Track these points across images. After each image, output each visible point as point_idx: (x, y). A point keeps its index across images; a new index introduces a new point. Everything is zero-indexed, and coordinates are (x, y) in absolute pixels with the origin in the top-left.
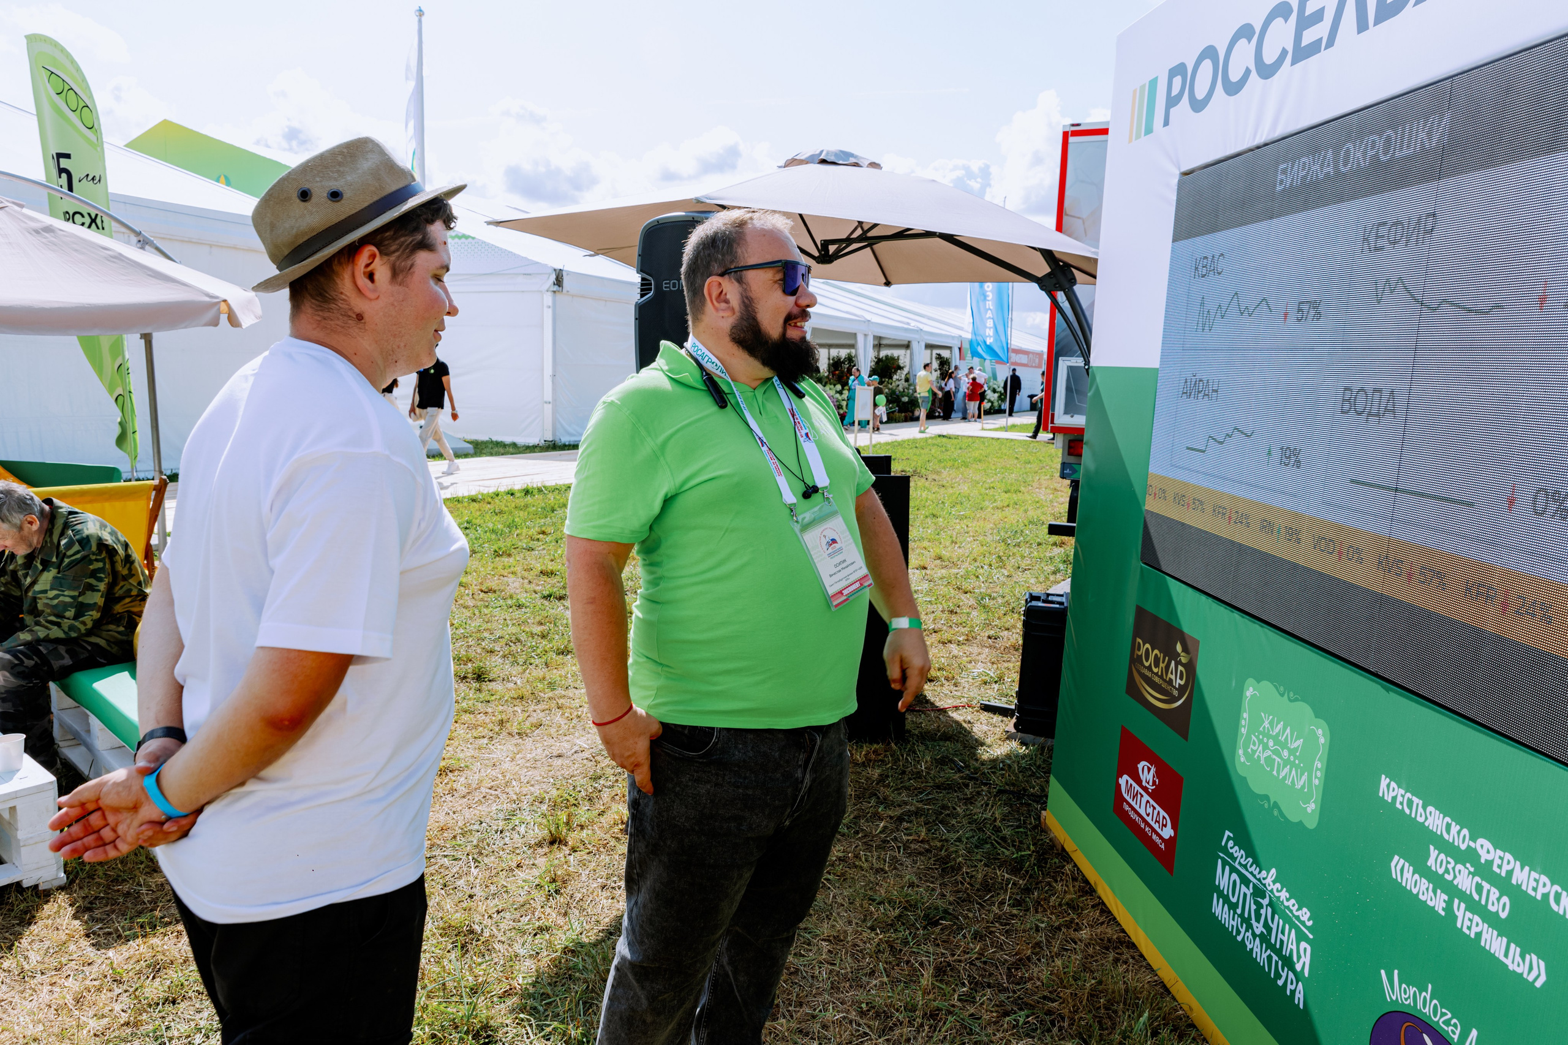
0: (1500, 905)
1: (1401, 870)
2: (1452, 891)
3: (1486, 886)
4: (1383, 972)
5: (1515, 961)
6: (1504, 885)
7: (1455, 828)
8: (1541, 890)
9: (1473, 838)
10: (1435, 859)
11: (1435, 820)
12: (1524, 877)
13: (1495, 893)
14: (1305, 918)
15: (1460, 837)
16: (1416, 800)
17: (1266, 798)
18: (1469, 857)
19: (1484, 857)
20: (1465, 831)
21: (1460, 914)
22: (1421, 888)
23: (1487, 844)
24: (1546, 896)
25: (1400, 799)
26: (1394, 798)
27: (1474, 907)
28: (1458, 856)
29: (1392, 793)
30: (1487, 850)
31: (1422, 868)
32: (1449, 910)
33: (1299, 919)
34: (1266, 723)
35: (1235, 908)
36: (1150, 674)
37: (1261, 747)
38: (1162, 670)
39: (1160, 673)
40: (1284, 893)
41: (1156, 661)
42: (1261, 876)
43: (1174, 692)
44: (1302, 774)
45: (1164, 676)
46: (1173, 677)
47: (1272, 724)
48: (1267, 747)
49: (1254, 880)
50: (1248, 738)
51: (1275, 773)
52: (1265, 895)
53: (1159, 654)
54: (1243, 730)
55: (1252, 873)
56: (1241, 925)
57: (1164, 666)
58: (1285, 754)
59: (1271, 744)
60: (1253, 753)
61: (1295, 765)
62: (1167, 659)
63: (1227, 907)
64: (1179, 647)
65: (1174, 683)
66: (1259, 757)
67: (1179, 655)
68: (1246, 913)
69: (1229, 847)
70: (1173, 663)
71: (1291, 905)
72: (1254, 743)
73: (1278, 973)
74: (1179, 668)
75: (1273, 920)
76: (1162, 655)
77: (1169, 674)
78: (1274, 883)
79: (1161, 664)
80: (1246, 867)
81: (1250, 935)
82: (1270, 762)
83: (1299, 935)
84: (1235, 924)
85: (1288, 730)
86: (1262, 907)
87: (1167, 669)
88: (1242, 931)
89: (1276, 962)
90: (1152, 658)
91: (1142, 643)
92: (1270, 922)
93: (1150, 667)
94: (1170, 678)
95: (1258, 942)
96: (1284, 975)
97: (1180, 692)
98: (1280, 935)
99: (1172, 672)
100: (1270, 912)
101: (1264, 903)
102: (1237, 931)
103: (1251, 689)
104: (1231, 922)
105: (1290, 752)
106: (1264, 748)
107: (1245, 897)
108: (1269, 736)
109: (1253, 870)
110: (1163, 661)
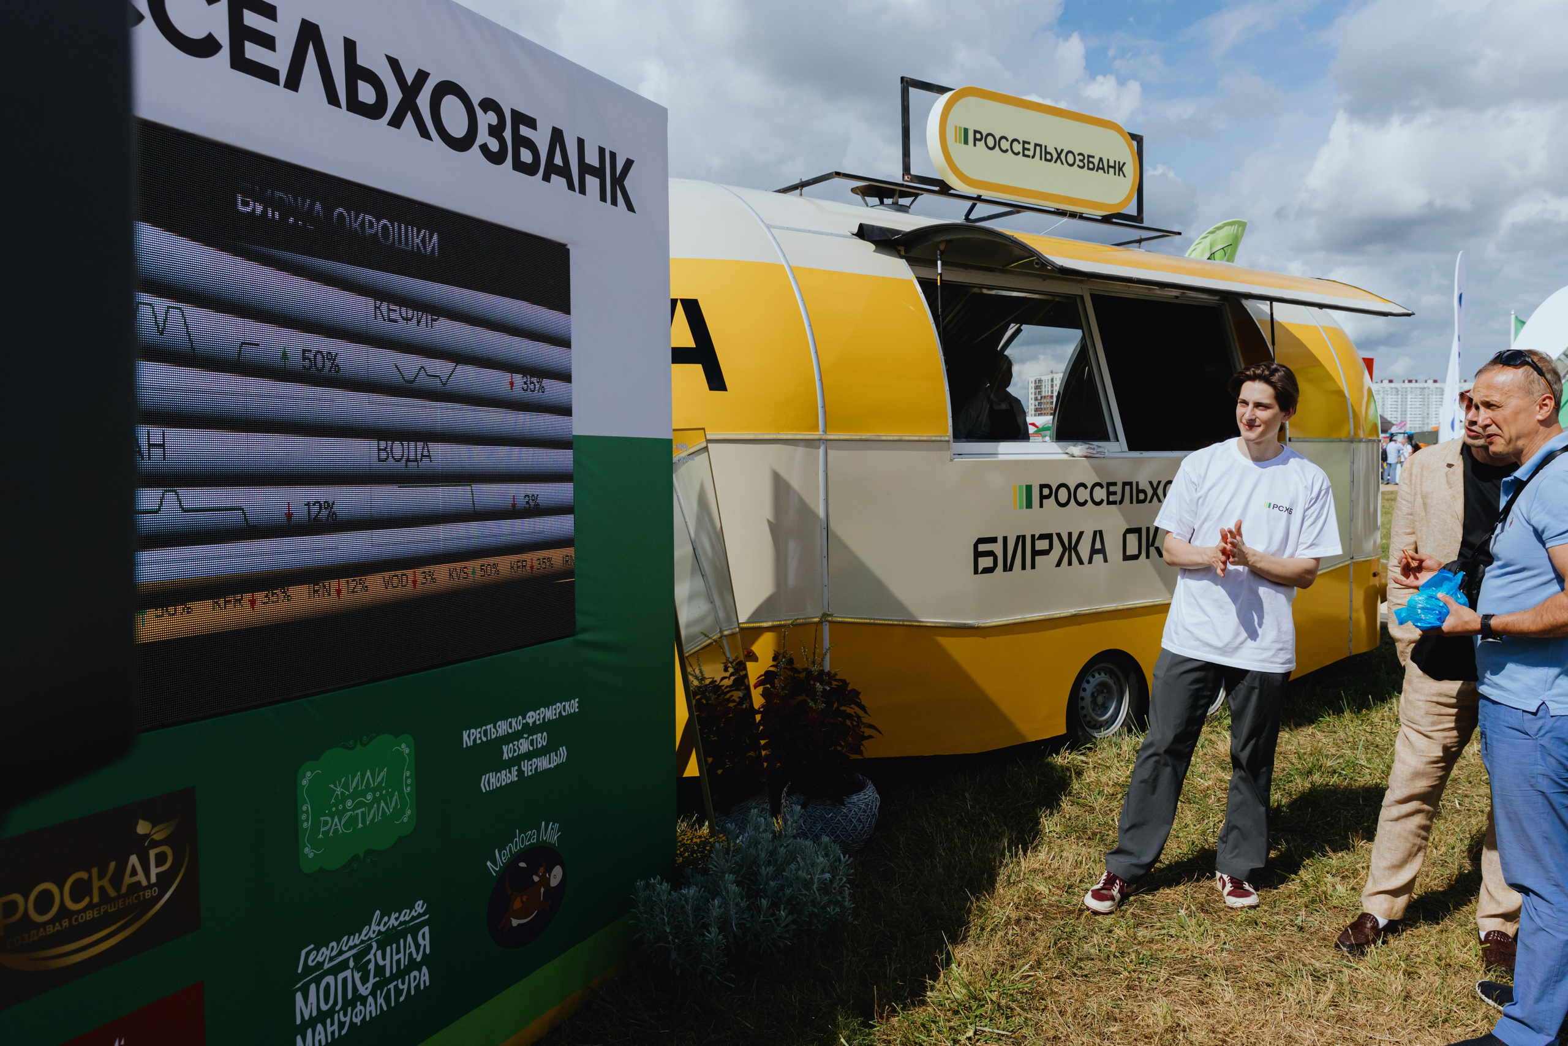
0: (541, 740)
1: (492, 781)
2: (517, 761)
3: (534, 738)
4: (489, 864)
5: (554, 761)
6: (542, 728)
7: (514, 722)
8: (557, 713)
9: (524, 718)
10: (506, 753)
11: (503, 728)
12: (550, 713)
13: (539, 737)
14: (419, 911)
15: (517, 724)
16: (488, 727)
18: (526, 729)
19: (530, 721)
20: (520, 718)
21: (526, 770)
22: (503, 779)
23: (531, 713)
24: (560, 714)
25: (478, 737)
26: (475, 739)
27: (529, 756)
28: (515, 736)
29: (472, 738)
30: (532, 717)
31: (501, 765)
32: (520, 772)
33: (413, 918)
34: (339, 791)
35: (331, 1012)
36: (65, 923)
37: (336, 820)
38: (102, 889)
39: (96, 900)
40: (394, 916)
41: (80, 891)
42: (363, 937)
43: (148, 894)
44: (392, 796)
45: (112, 893)
46: (141, 877)
47: (346, 786)
48: (345, 810)
49: (354, 951)
50: (316, 825)
51: (360, 825)
52: (370, 947)
53: (83, 875)
54: (305, 825)
55: (351, 948)
56: (345, 1015)
57: (105, 882)
58: (369, 796)
59: (349, 803)
60: (326, 833)
61: (382, 797)
62: (113, 865)
63: (319, 1027)
64: (143, 828)
65: (144, 883)
66: (336, 830)
67: (147, 836)
68: (350, 996)
69: (310, 963)
70: (134, 859)
71: (402, 919)
72: (326, 823)
73: (398, 992)
74: (152, 853)
75: (384, 958)
76: (95, 871)
77: (128, 880)
78: (379, 924)
79: (96, 884)
80: (341, 953)
81: (359, 1007)
82: (353, 820)
83: (414, 931)
84: (336, 1027)
85: (368, 773)
86: (369, 961)
87: (117, 880)
88: (348, 1019)
89: (396, 987)
90: (62, 896)
91: (18, 898)
92: (381, 963)
93: (63, 911)
94: (130, 886)
95: (370, 999)
96: (405, 987)
97: (164, 880)
98: (395, 958)
99: (134, 873)
100: (379, 953)
101: (371, 956)
102: (341, 1025)
103: (309, 774)
104: (329, 1030)
105: (374, 790)
106: (340, 815)
107: (345, 980)
108: (344, 798)
109: (351, 943)
110: (101, 877)
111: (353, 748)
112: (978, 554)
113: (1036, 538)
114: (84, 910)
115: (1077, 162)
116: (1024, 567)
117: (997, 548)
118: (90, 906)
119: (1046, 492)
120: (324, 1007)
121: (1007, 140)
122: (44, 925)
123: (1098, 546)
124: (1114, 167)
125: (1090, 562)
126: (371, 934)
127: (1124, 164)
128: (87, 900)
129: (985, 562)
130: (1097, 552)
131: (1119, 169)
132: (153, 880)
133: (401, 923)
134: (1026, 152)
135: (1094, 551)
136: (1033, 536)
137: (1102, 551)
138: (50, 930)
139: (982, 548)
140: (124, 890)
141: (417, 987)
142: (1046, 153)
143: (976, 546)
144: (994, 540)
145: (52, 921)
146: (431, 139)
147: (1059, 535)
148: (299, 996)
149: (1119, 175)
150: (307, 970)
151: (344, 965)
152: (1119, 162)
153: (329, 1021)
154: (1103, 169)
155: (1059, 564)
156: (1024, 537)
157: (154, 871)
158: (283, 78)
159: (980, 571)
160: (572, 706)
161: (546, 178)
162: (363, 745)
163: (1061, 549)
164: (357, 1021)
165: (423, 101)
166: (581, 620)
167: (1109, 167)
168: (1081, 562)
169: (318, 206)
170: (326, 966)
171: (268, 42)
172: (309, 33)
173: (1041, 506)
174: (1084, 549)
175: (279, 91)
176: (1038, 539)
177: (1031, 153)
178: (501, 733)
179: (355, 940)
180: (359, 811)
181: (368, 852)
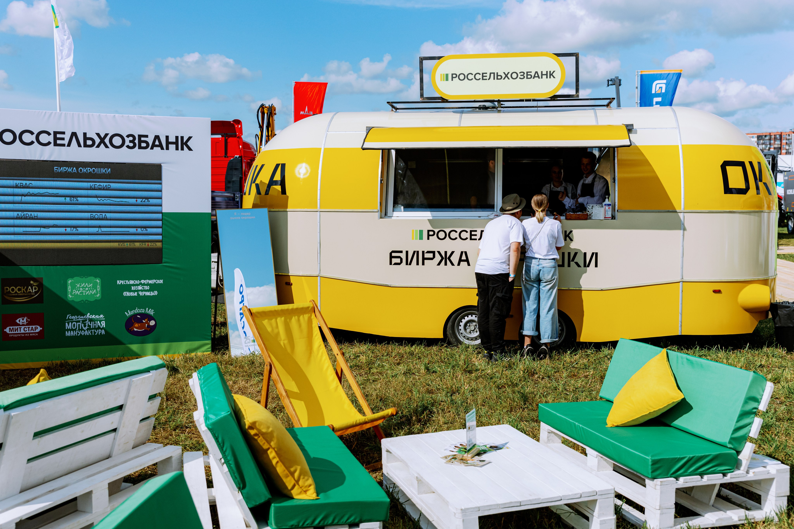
0: (147, 288)
1: (127, 294)
2: (138, 291)
3: (144, 287)
4: (126, 313)
5: (152, 294)
6: (148, 285)
7: (136, 281)
8: (154, 282)
9: (140, 281)
10: (133, 288)
11: (132, 282)
12: (151, 282)
13: (146, 287)
14: (102, 317)
15: (137, 282)
16: (126, 281)
17: (83, 300)
18: (141, 284)
19: (143, 283)
20: (138, 281)
21: (140, 294)
22: (132, 294)
23: (143, 280)
24: (155, 282)
25: (123, 282)
26: (121, 283)
27: (142, 291)
28: (138, 285)
29: (120, 283)
30: (143, 281)
31: (130, 291)
32: (138, 294)
33: (99, 318)
34: (78, 286)
35: (75, 330)
36: (17, 294)
37: (77, 291)
38: (23, 291)
39: (22, 292)
40: (94, 316)
41: (19, 290)
42: (84, 317)
43: (32, 294)
44: (94, 290)
45: (26, 292)
46: (31, 290)
47: (80, 285)
48: (80, 290)
49: (82, 319)
50: (72, 291)
51: (84, 294)
52: (86, 320)
53: (20, 288)
54: (69, 291)
55: (81, 319)
56: (79, 332)
57: (24, 290)
58: (87, 289)
59: (81, 289)
60: (75, 294)
61: (91, 290)
62: (26, 287)
63: (72, 332)
64: (32, 282)
65: (32, 292)
66: (77, 294)
67: (32, 284)
68: (80, 328)
69: (70, 318)
70: (30, 287)
71: (96, 317)
72: (74, 291)
73: (95, 333)
74: (34, 287)
75: (91, 324)
76: (22, 287)
77: (28, 291)
78: (89, 316)
79: (22, 290)
80: (78, 319)
81: (83, 331)
82: (82, 293)
83: (100, 321)
84: (76, 333)
85: (87, 284)
86: (86, 323)
87: (26, 290)
88: (80, 333)
89: (94, 331)
90: (16, 290)
91: (8, 288)
92: (90, 324)
93: (16, 292)
94: (29, 292)
95: (86, 331)
96: (97, 332)
97: (36, 293)
98: (94, 325)
99: (30, 289)
100: (89, 322)
101: (87, 322)
102: (78, 334)
103: (70, 281)
104: (75, 333)
105: (88, 288)
106: (79, 291)
107: (79, 325)
108: (80, 288)
109: (81, 317)
110: (23, 288)
111: (83, 278)
112: (391, 257)
113: (425, 252)
114: (20, 293)
115: (519, 76)
116: (418, 264)
117: (403, 256)
118: (21, 293)
119: (431, 233)
120: (73, 328)
121: (472, 74)
122: (13, 293)
123: (464, 257)
124: (547, 75)
125: (459, 264)
126: (87, 317)
127: (554, 71)
128: (20, 292)
129: (394, 261)
130: (464, 261)
131: (551, 75)
132: (34, 292)
133: (96, 318)
134: (484, 78)
135: (460, 260)
136: (423, 252)
137: (467, 260)
138: (14, 294)
139: (393, 254)
140: (28, 292)
141: (101, 333)
142: (497, 76)
143: (391, 254)
144: (401, 252)
145: (14, 293)
146: (109, 148)
147: (439, 252)
148: (67, 324)
149: (550, 77)
150: (69, 319)
151: (79, 322)
152: (550, 72)
153: (74, 331)
154: (538, 77)
155: (439, 264)
156: (418, 252)
157: (34, 290)
158: (66, 145)
159: (393, 263)
160: (161, 281)
161: (152, 148)
162: (85, 278)
163: (440, 258)
164: (83, 334)
165: (107, 141)
166: (164, 260)
167: (542, 75)
168: (453, 264)
169: (75, 168)
170: (74, 320)
171: (63, 139)
172: (74, 134)
173: (428, 239)
174: (455, 259)
175: (66, 147)
176: (426, 253)
177: (488, 78)
178: (131, 283)
179: (83, 317)
180: (84, 291)
181: (86, 300)
